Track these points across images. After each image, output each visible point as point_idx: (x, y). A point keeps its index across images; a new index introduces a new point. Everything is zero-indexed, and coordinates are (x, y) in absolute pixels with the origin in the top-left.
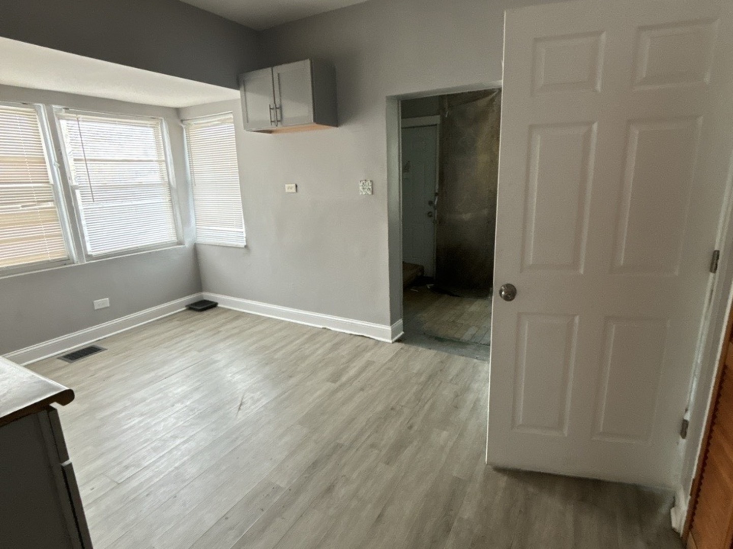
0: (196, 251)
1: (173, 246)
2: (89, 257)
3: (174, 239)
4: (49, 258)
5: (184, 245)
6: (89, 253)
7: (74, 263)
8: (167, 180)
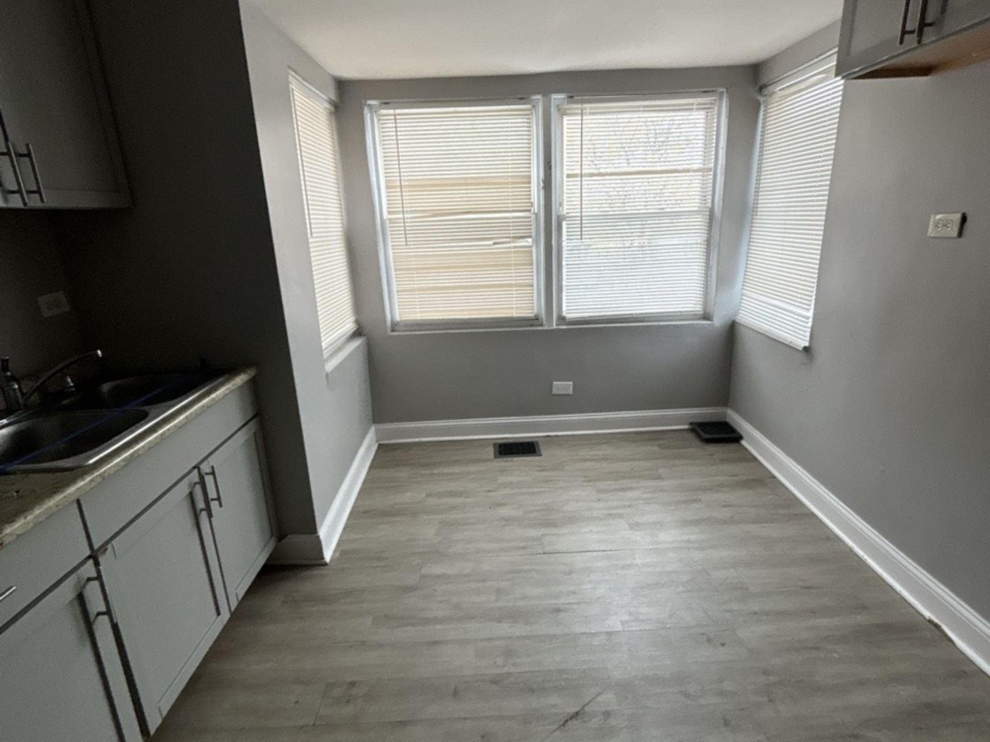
0: (732, 331)
1: (691, 320)
2: (562, 319)
3: (698, 308)
4: (515, 314)
5: (712, 321)
6: (564, 314)
7: (542, 325)
8: (709, 205)
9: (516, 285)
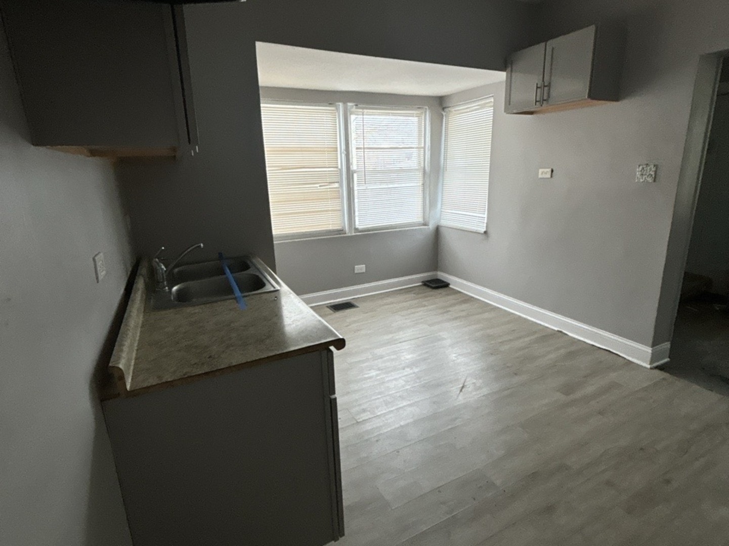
0: (437, 231)
1: (419, 226)
2: (357, 230)
3: (421, 220)
4: (331, 228)
5: (428, 226)
6: (357, 227)
7: (345, 233)
8: (423, 166)
9: (331, 211)
